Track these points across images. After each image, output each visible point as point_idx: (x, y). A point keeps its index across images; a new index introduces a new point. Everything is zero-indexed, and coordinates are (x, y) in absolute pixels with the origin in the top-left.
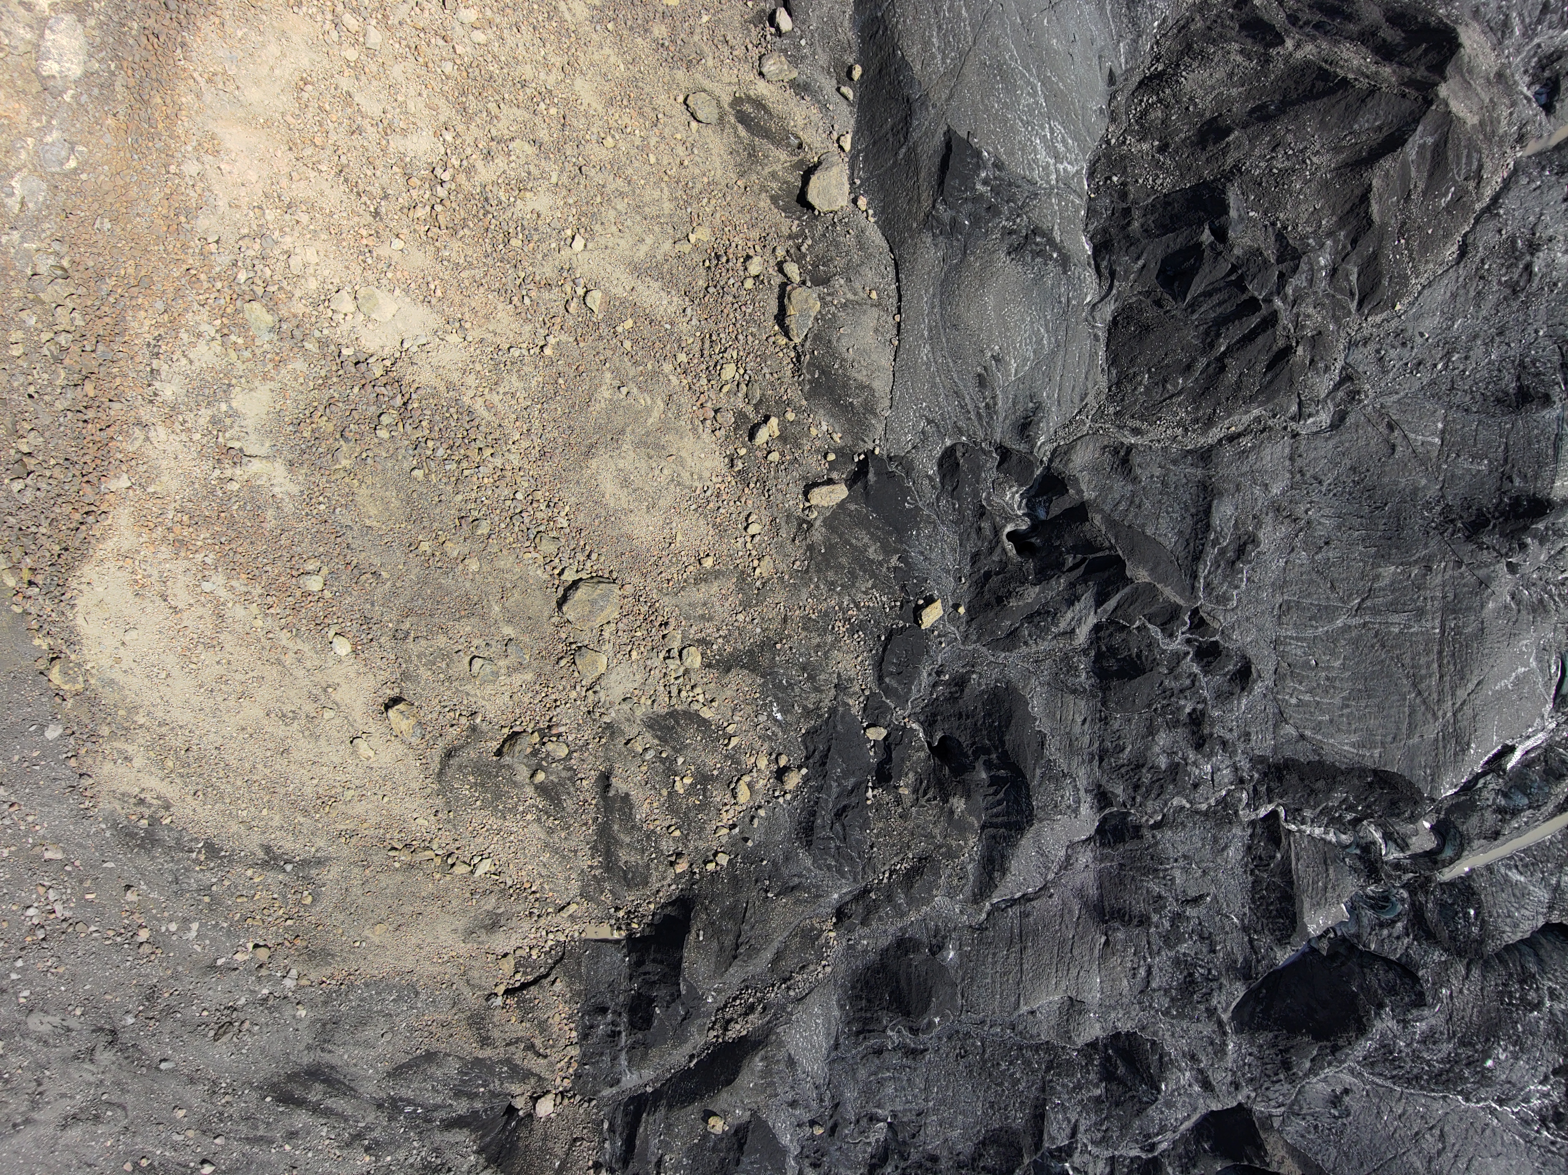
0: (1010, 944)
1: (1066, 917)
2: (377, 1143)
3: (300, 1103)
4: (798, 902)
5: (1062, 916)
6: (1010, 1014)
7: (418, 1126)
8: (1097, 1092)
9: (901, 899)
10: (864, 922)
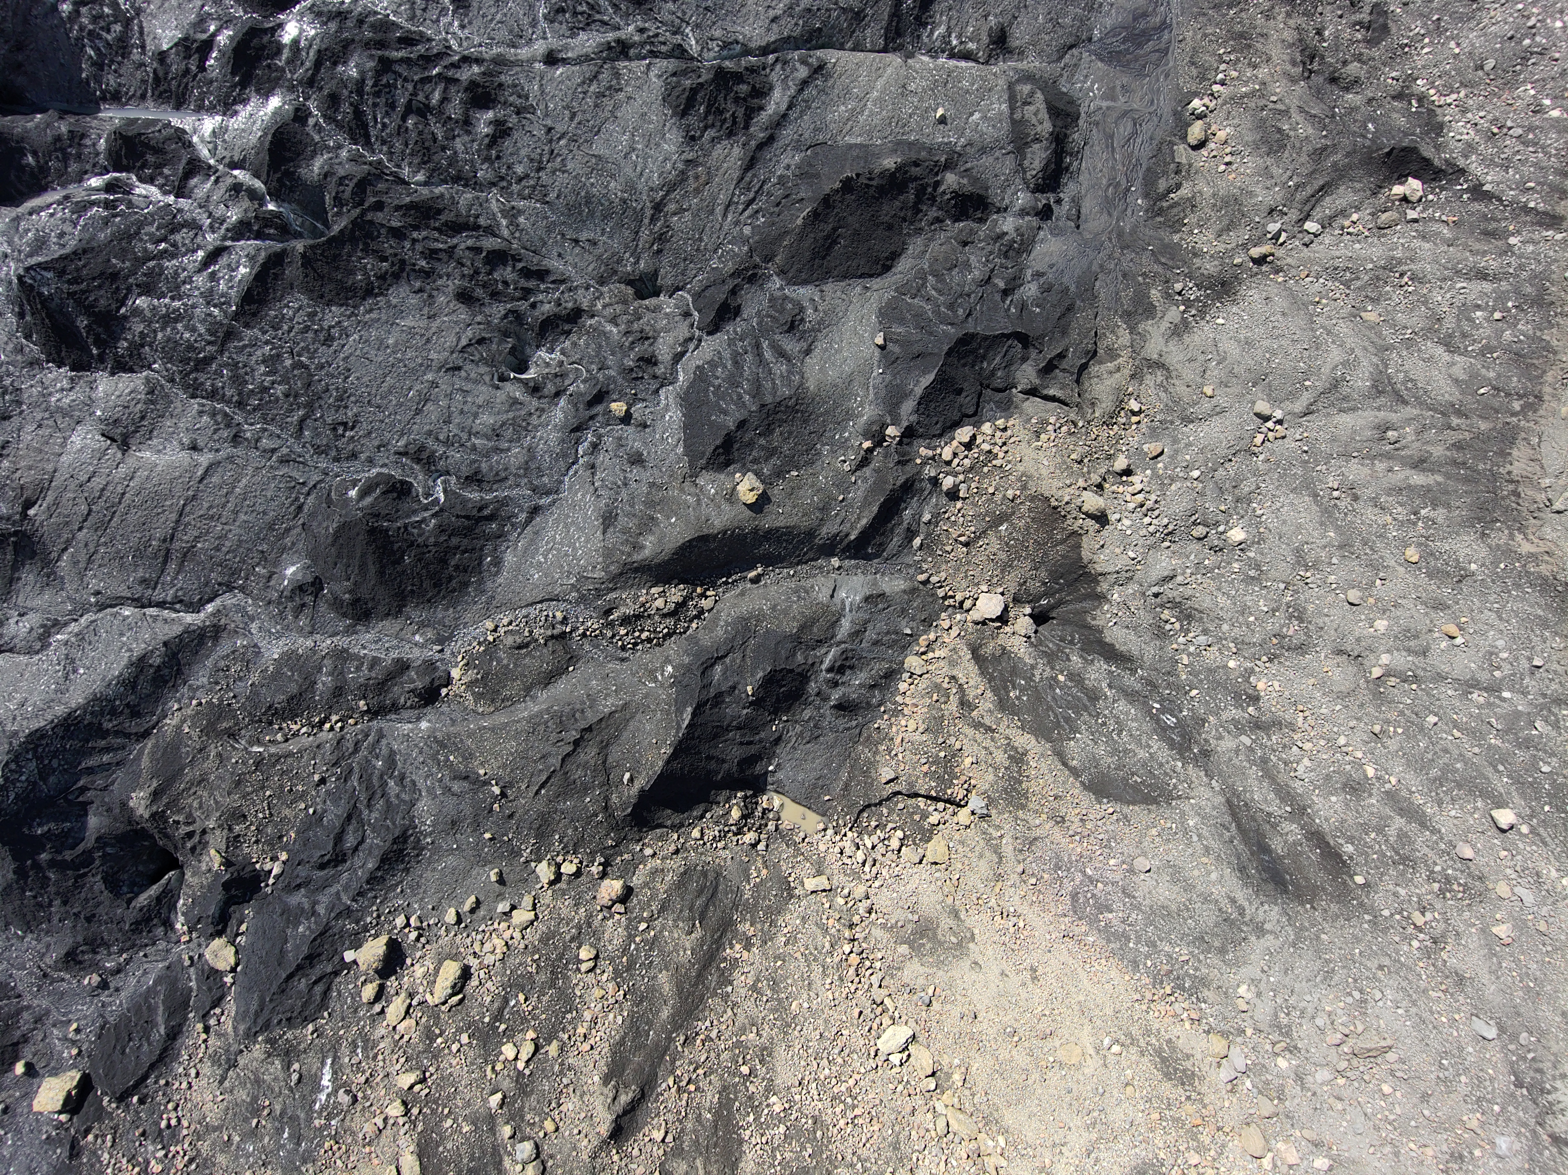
0: (187, 554)
1: (83, 557)
2: (1237, 696)
3: (1317, 837)
4: (468, 756)
5: (90, 561)
6: (230, 459)
7: (1169, 685)
8: (141, 302)
9: (325, 681)
10: (402, 666)
